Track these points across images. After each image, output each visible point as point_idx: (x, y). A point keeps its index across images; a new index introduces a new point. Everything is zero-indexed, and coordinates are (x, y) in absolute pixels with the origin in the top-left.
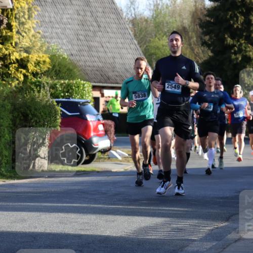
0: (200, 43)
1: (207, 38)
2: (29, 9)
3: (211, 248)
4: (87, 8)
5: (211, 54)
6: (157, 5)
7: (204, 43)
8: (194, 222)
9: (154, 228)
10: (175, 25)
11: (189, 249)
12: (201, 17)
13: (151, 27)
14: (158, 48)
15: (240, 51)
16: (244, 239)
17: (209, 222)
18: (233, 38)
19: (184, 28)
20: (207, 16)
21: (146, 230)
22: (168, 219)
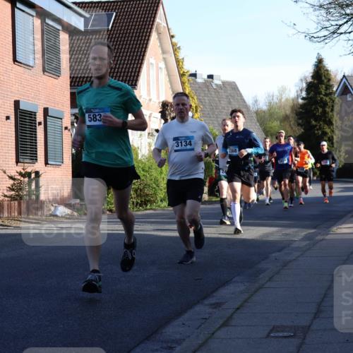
0: (296, 124)
1: (300, 121)
2: (196, 107)
3: (306, 245)
4: (229, 106)
5: (303, 130)
6: (270, 103)
7: (299, 124)
8: (296, 230)
9: (272, 234)
10: (281, 114)
11: (293, 246)
12: (298, 110)
13: (267, 116)
14: (271, 128)
15: (320, 128)
16: (326, 240)
17: (304, 230)
18: (315, 121)
19: (287, 116)
20: (299, 108)
21: (267, 235)
22: (280, 228)
